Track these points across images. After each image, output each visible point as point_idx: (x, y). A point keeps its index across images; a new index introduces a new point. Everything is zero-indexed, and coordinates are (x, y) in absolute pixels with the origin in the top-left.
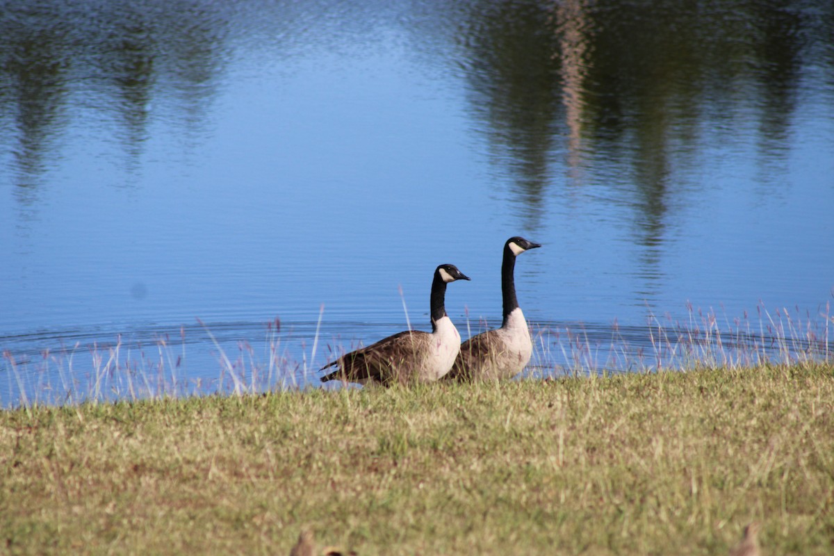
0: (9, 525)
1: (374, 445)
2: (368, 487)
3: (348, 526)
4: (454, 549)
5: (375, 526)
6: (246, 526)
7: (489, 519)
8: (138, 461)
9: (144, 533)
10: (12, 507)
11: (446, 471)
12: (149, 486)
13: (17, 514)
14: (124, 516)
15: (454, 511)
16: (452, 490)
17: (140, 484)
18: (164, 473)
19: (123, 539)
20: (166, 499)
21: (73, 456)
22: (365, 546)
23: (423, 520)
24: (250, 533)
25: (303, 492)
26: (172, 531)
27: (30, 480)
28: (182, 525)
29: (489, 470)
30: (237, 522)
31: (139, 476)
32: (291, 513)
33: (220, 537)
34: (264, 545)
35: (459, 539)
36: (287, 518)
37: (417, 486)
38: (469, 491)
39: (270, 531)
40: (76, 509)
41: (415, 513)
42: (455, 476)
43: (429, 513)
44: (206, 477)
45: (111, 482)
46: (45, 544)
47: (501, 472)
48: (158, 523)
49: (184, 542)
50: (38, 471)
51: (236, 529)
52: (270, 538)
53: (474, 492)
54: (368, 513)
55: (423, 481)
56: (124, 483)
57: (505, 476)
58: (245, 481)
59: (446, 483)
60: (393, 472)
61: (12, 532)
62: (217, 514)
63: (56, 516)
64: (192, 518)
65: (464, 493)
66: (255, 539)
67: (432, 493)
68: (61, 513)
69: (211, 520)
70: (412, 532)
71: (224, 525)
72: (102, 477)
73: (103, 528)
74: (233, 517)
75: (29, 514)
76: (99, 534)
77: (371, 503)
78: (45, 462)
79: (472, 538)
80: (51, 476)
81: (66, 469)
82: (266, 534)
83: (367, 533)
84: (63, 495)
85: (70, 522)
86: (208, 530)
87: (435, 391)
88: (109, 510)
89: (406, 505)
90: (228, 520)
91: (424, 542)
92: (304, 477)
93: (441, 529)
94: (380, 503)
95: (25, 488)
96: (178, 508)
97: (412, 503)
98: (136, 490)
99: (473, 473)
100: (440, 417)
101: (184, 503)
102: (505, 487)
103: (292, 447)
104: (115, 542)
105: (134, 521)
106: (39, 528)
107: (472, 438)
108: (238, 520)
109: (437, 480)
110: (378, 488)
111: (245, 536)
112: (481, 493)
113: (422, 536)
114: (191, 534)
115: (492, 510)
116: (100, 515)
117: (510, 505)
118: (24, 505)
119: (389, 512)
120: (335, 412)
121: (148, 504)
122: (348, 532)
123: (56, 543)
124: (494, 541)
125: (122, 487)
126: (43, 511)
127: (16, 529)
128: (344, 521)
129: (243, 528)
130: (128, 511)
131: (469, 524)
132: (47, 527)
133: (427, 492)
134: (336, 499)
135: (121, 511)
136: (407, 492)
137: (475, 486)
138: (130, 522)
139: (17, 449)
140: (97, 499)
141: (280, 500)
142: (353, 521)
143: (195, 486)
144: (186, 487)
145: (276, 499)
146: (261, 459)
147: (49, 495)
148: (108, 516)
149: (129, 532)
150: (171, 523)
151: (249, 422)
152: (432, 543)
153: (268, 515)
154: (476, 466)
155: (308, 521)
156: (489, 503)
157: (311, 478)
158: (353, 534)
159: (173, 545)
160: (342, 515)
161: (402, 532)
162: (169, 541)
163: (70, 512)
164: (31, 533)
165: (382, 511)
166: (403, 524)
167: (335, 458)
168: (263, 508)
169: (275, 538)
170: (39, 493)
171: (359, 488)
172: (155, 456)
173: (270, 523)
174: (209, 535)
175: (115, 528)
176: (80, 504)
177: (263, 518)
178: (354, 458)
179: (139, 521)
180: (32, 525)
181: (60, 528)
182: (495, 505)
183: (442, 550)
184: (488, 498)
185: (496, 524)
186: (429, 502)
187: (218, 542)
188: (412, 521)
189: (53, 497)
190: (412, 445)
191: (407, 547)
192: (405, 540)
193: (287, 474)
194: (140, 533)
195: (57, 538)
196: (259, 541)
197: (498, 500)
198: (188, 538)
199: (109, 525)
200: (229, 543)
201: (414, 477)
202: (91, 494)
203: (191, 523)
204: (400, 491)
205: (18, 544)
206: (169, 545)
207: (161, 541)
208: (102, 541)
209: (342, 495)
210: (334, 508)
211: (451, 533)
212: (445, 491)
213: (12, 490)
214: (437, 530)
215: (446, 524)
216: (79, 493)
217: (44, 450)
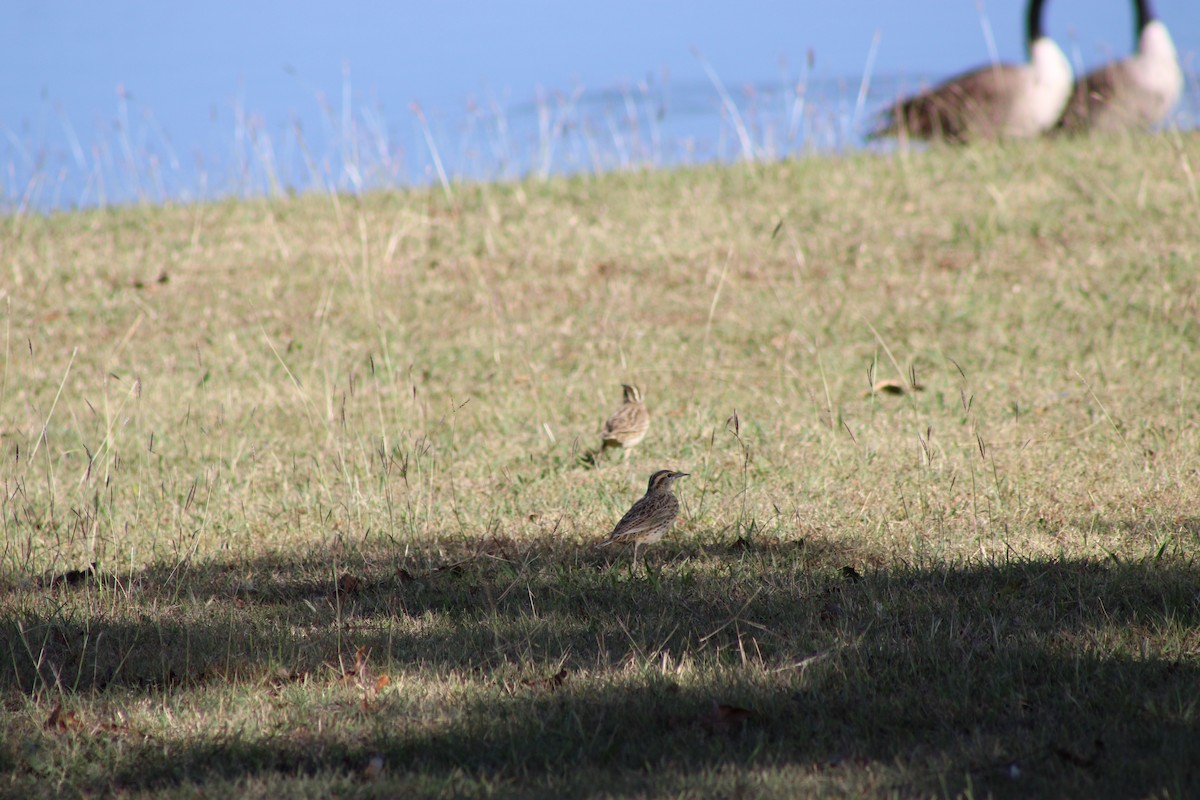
0: (425, 351)
1: (946, 230)
2: (938, 291)
3: (911, 349)
4: (1067, 379)
5: (950, 348)
6: (764, 349)
7: (1117, 335)
8: (605, 259)
9: (618, 361)
10: (427, 326)
11: (1052, 267)
12: (621, 294)
13: (435, 335)
14: (587, 338)
15: (1065, 324)
16: (1061, 294)
17: (608, 291)
18: (642, 275)
19: (587, 370)
20: (647, 313)
21: (513, 252)
22: (935, 376)
23: (1021, 339)
24: (768, 360)
25: (844, 300)
26: (657, 359)
27: (451, 287)
28: (670, 350)
29: (1116, 264)
30: (750, 345)
31: (607, 280)
32: (827, 331)
33: (724, 367)
34: (789, 377)
35: (1072, 364)
36: (821, 338)
37: (1010, 289)
38: (1087, 295)
39: (798, 356)
40: (521, 329)
41: (1009, 328)
42: (1065, 275)
43: (1028, 328)
44: (703, 280)
45: (568, 289)
46: (477, 379)
47: (1133, 266)
48: (636, 347)
49: (674, 374)
50: (464, 275)
51: (748, 355)
52: (798, 367)
53: (1095, 296)
54: (939, 329)
55: (1018, 282)
56: (587, 291)
57: (1137, 272)
58: (760, 285)
59: (1053, 284)
60: (975, 268)
61: (428, 362)
62: (719, 334)
63: (490, 338)
64: (685, 339)
65: (1080, 298)
66: (777, 368)
67: (1033, 298)
68: (500, 334)
69: (712, 342)
70: (1004, 356)
71: (730, 348)
72: (555, 282)
73: (558, 354)
74: (744, 337)
75: (452, 335)
76: (553, 363)
77: (943, 314)
78: (473, 262)
79: (1092, 363)
80: (482, 281)
81: (503, 270)
82: (792, 361)
83: (938, 359)
84: (499, 308)
85: (510, 347)
86: (708, 356)
87: (1036, 151)
88: (565, 328)
89: (995, 317)
90: (735, 341)
91: (1021, 371)
92: (845, 279)
93: (1047, 350)
94: (958, 314)
95: (446, 298)
96: (665, 326)
97: (1003, 313)
98: (603, 300)
99: (1090, 269)
100: (1043, 189)
101: (673, 318)
102: (1140, 287)
103: (825, 236)
104: (576, 375)
105: (603, 344)
106: (467, 355)
107: (1091, 218)
108: (751, 341)
109: (1038, 279)
110: (954, 293)
111: (762, 364)
112: (1104, 297)
113: (1019, 361)
114: (684, 363)
115: (1121, 322)
116: (554, 336)
117: (1147, 314)
118: (445, 322)
119: (970, 327)
120: (889, 184)
121: (621, 320)
122: (910, 358)
123: (491, 377)
124: (1124, 365)
125: (583, 296)
126: (473, 332)
127: (434, 357)
128: (905, 341)
129: (759, 353)
130: (593, 331)
131: (1086, 342)
132: (478, 355)
133: (1024, 296)
134: (892, 310)
135: (582, 330)
136: (995, 298)
137: (1096, 287)
138: (597, 346)
139: (433, 243)
140: (548, 314)
141: (812, 312)
142: (917, 342)
143: (688, 294)
144: (675, 296)
145: (806, 311)
146: (782, 254)
147: (479, 309)
148: (565, 338)
149: (596, 361)
150: (655, 347)
151: (765, 200)
152: (1034, 372)
153: (795, 334)
154: (1096, 258)
155: (853, 342)
156: (1117, 311)
157: (855, 279)
158: (918, 360)
159: (659, 378)
160: (901, 333)
161: (990, 356)
162: (652, 372)
163: (509, 333)
164: (456, 364)
165: (960, 326)
166: (991, 344)
167: (889, 252)
168: (787, 324)
169: (806, 367)
170: (465, 304)
171: (925, 294)
172: (629, 250)
173: (797, 345)
174: (710, 364)
175: (575, 355)
176: (525, 320)
177: (786, 339)
178: (918, 251)
179: (609, 345)
180: (457, 351)
181: (497, 357)
182: (1125, 315)
183: (1048, 381)
184: (1114, 304)
185: (1126, 343)
186: (1027, 312)
187: (723, 374)
188: (1004, 339)
189: (484, 312)
190: (1002, 229)
191: (997, 377)
192: (993, 367)
193: (819, 274)
194: (612, 361)
195: (493, 370)
196: (783, 371)
197: (1130, 307)
198: (679, 369)
199: (567, 350)
200: (738, 375)
201: (1007, 276)
202: (539, 306)
203: (684, 347)
204: (986, 297)
205: (438, 379)
206: (653, 378)
207: (642, 373)
208: (557, 373)
209: (902, 304)
210: (889, 323)
211: (1061, 356)
212: (1051, 297)
213: (428, 302)
214: (1040, 352)
215: (1054, 343)
216: (523, 305)
217: (470, 245)
